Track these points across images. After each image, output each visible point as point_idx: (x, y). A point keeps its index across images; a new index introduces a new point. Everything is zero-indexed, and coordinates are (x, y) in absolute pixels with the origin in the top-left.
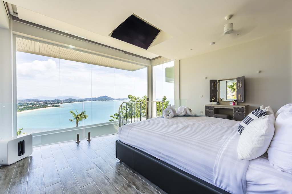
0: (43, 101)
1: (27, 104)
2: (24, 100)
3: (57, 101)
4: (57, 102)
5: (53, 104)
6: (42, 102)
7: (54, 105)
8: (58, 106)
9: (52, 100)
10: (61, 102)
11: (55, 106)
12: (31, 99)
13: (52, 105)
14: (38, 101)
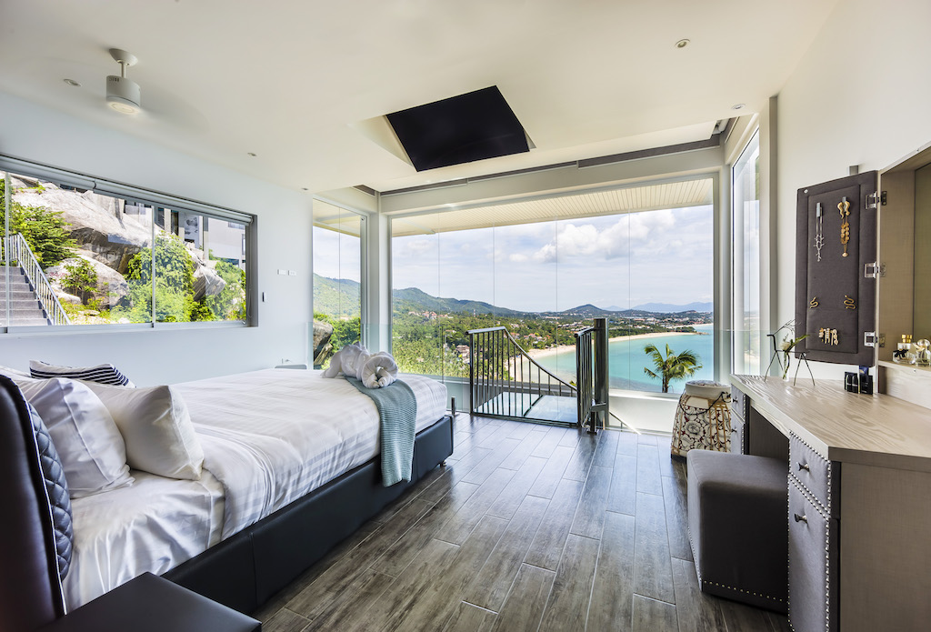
0: (657, 316)
1: (625, 320)
2: (620, 312)
3: (689, 316)
4: (688, 319)
5: (680, 323)
6: (652, 319)
7: (681, 326)
8: (691, 330)
9: (678, 314)
10: (700, 319)
11: (684, 330)
12: (632, 310)
13: (675, 327)
14: (645, 314)
